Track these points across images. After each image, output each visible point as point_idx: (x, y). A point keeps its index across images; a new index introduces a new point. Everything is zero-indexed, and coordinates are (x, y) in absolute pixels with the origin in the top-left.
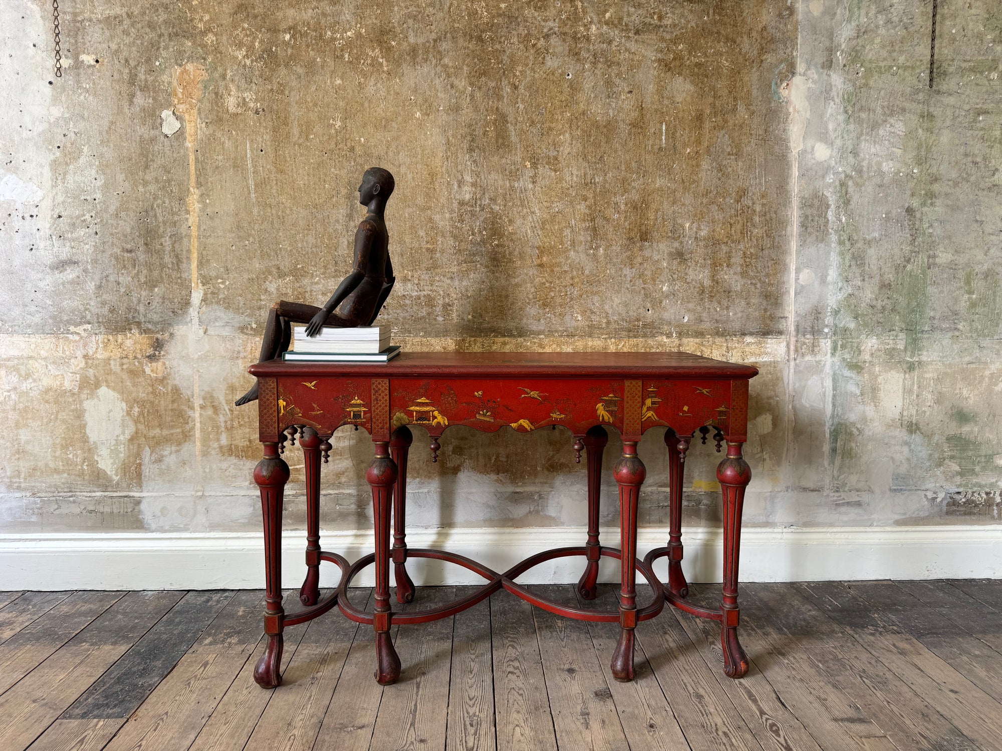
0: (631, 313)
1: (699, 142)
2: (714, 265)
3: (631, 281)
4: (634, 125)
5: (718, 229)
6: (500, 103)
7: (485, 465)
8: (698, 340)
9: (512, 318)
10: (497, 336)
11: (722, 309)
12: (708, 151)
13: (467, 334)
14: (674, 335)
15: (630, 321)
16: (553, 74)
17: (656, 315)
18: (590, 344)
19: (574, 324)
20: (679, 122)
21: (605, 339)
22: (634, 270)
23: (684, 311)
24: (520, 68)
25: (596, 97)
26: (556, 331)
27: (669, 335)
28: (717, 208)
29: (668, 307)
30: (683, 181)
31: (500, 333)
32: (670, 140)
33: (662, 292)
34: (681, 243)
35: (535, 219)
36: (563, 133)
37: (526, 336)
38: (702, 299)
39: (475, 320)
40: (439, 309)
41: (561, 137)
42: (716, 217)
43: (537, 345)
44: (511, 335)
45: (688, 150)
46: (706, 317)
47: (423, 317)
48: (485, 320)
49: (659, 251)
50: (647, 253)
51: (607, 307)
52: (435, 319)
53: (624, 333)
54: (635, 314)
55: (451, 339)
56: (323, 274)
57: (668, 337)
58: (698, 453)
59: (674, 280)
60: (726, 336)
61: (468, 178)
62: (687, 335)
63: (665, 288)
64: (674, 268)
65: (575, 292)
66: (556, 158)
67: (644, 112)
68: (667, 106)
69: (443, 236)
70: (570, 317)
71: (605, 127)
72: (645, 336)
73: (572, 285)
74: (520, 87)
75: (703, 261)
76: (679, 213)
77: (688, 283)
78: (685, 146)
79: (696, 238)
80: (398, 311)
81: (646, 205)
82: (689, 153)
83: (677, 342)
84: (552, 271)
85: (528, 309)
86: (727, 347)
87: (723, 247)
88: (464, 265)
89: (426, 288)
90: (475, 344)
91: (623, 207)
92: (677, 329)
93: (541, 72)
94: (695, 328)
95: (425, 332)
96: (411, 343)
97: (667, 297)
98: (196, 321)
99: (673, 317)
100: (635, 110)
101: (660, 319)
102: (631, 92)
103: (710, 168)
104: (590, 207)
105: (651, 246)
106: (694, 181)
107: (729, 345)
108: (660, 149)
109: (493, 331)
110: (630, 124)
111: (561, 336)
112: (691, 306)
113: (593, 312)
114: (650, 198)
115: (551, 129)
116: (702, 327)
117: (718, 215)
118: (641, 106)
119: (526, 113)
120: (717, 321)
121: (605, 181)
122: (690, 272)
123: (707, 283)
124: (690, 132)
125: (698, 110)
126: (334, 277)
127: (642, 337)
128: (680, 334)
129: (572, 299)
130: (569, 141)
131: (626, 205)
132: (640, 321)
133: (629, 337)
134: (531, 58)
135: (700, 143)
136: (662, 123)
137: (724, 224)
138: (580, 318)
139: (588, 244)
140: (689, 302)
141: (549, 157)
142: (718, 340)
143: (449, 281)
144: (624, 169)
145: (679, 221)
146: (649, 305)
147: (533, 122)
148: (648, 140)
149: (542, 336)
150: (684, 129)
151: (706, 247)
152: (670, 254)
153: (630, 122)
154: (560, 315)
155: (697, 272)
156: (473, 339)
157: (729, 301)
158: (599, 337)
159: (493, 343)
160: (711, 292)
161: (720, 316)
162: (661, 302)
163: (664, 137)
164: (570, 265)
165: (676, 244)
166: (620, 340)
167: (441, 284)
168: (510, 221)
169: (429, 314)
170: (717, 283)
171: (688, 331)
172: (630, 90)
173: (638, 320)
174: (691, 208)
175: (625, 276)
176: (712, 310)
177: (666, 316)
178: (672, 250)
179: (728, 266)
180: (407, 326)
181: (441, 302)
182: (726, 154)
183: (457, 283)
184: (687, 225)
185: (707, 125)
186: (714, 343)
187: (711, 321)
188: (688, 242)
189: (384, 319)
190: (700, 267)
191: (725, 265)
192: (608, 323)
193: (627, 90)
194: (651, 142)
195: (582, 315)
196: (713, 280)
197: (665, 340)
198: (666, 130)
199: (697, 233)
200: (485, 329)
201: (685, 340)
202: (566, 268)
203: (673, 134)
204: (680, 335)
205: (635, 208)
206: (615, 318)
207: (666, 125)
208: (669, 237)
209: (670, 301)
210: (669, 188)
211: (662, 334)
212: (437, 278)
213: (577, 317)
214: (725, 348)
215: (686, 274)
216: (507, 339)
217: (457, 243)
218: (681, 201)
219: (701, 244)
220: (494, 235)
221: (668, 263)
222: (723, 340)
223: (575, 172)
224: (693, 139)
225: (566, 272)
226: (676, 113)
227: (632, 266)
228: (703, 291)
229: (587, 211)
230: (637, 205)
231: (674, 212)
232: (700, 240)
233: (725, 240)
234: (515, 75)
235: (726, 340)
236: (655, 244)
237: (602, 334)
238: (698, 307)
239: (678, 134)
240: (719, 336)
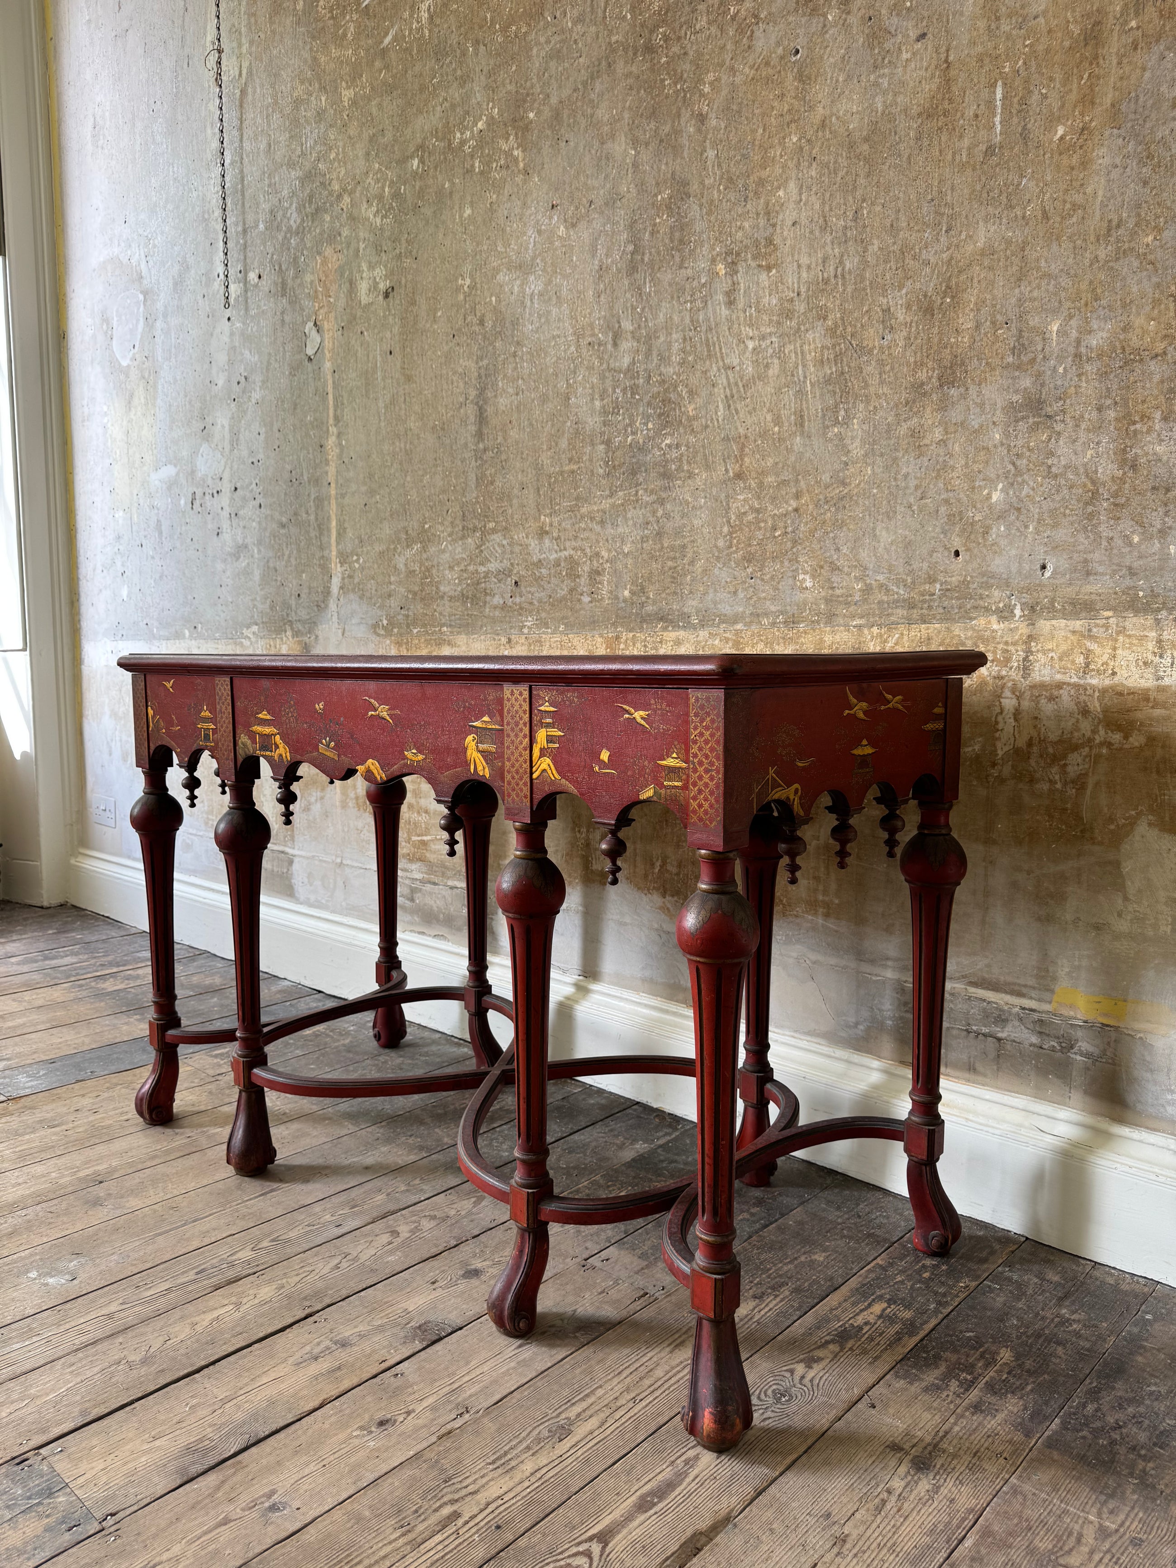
0: (916, 565)
1: (1088, 100)
2: (1127, 419)
3: (917, 487)
4: (928, 114)
5: (1138, 321)
6: (678, 161)
7: (646, 876)
8: (1078, 624)
9: (691, 592)
10: (665, 629)
11: (1147, 538)
12: (1115, 115)
13: (622, 626)
14: (1018, 612)
15: (913, 583)
16: (767, 64)
17: (975, 565)
18: (828, 639)
19: (800, 597)
20: (1039, 66)
21: (859, 627)
22: (926, 459)
23: (1042, 549)
24: (711, 77)
25: (849, 78)
26: (766, 614)
27: (1005, 614)
28: (1136, 264)
29: (1003, 542)
30: (1046, 216)
31: (672, 621)
32: (1015, 120)
33: (990, 507)
34: (1039, 375)
35: (732, 380)
36: (784, 184)
37: (713, 625)
38: (1090, 516)
39: (635, 598)
40: (584, 580)
41: (781, 193)
42: (1135, 289)
43: (730, 644)
44: (688, 626)
45: (1061, 131)
46: (1101, 563)
47: (564, 598)
48: (648, 598)
49: (982, 405)
50: (955, 415)
51: (864, 555)
52: (579, 600)
53: (900, 612)
54: (925, 565)
55: (601, 636)
56: (450, 535)
57: (1002, 618)
58: (1069, 917)
59: (1019, 472)
60: (1159, 610)
61: (627, 325)
62: (1052, 611)
63: (995, 496)
64: (1020, 443)
65: (802, 528)
66: (770, 241)
67: (953, 73)
68: (1008, 37)
69: (593, 444)
70: (790, 581)
71: (866, 140)
72: (947, 617)
73: (796, 510)
74: (710, 116)
75: (1095, 414)
76: (1033, 300)
77: (1056, 476)
78: (1052, 121)
79: (1078, 356)
80: (533, 589)
81: (953, 297)
82: (1062, 138)
83: (1024, 630)
84: (761, 485)
85: (716, 571)
86: (1159, 641)
87: (1153, 366)
88: (621, 494)
89: (568, 544)
90: (634, 645)
91: (901, 315)
92: (1026, 598)
93: (747, 70)
94: (1070, 592)
95: (566, 625)
96: (548, 644)
97: (1001, 516)
98: (335, 618)
99: (1014, 568)
100: (933, 76)
101: (983, 574)
102: (923, 36)
103: (1118, 161)
104: (832, 332)
105: (964, 397)
106: (1075, 207)
107: (1166, 636)
108: (990, 151)
109: (661, 619)
110: (920, 115)
111: (774, 624)
112: (1062, 534)
113: (835, 568)
114: (963, 277)
115: (761, 182)
116: (1089, 588)
117: (1139, 282)
118: (946, 61)
119: (719, 165)
120: (1132, 572)
121: (864, 262)
122: (1063, 448)
123: (1107, 469)
124: (1066, 81)
125: (1089, 16)
126: (461, 539)
127: (941, 621)
128: (1033, 609)
129: (795, 542)
130: (795, 197)
131: (908, 307)
132: (935, 581)
133: (910, 622)
134: (729, 46)
135: (1093, 103)
136: (994, 85)
137: (1156, 302)
138: (809, 584)
139: (829, 414)
140: (1055, 526)
141: (757, 243)
142: (1133, 622)
143: (598, 528)
144: (904, 224)
145: (1034, 321)
146: (957, 543)
147: (730, 180)
148: (961, 137)
149: (739, 626)
150: (1051, 79)
151: (1103, 375)
152: (1011, 408)
153: (920, 109)
154: (772, 578)
155: (1078, 446)
156: (631, 635)
157: (1166, 514)
158: (846, 626)
159: (661, 642)
160: (1116, 495)
161: (1140, 557)
162: (986, 532)
163: (998, 119)
164: (794, 468)
165: (1026, 382)
166: (889, 629)
167: (587, 534)
168: (691, 393)
169: (572, 590)
170: (1134, 467)
171: (1052, 601)
172: (919, 32)
173: (932, 580)
174: (1065, 281)
175: (906, 476)
176: (1118, 542)
177: (998, 564)
178: (1015, 398)
179: (1165, 419)
180: (543, 615)
181: (586, 568)
182: (1166, 105)
183: (610, 531)
184: (1055, 328)
185: (1114, 45)
186: (1122, 631)
187: (1114, 572)
188: (1055, 369)
189: (515, 604)
190: (1088, 430)
191: (1158, 415)
192: (867, 590)
193: (913, 34)
194: (966, 142)
195: (813, 577)
196: (1123, 463)
197: (995, 626)
198: (1004, 98)
199: (1078, 342)
200: (649, 615)
201: (1044, 625)
202: (786, 475)
203: (1023, 102)
204: (1033, 611)
205: (928, 311)
206: (880, 578)
207: (1005, 84)
208: (1008, 365)
209: (1008, 528)
210: (1009, 242)
211: (987, 609)
212: (583, 525)
213: (804, 580)
214: (1151, 646)
215: (1051, 454)
216: (681, 634)
217: (610, 454)
218: (1038, 269)
219: (1090, 368)
220: (665, 427)
221: (1007, 434)
222: (1150, 620)
223: (805, 260)
224: (1073, 97)
225: (784, 483)
226: (1031, 46)
227: (920, 450)
228: (1095, 494)
229: (828, 342)
230: (931, 302)
231: (1020, 301)
232: (1089, 359)
233: (1160, 347)
234: (702, 95)
235: (1158, 621)
236: (973, 391)
237: (853, 617)
238: (1081, 538)
239: (1035, 98)
240: (1136, 612)
